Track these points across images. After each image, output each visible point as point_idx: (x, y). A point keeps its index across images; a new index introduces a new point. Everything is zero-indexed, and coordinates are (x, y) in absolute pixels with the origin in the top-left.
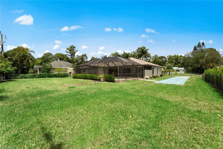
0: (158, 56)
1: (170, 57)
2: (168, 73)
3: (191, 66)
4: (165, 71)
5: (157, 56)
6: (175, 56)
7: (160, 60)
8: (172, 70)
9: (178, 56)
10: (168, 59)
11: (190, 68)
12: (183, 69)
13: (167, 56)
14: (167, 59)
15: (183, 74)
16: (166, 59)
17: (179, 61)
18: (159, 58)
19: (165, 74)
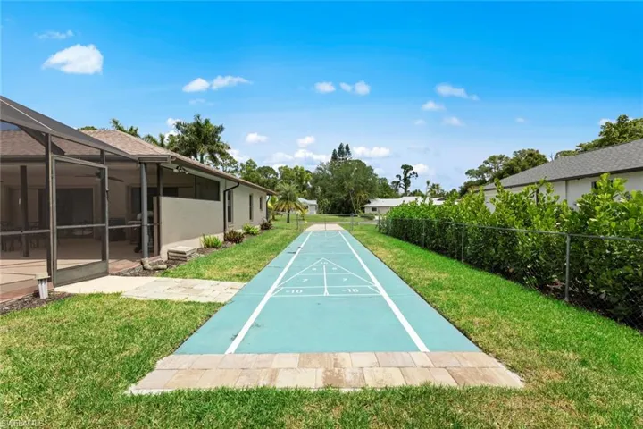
0: (255, 166)
1: (285, 172)
2: (285, 215)
3: (330, 196)
4: (277, 209)
5: (254, 163)
6: (295, 169)
7: (263, 179)
8: (296, 206)
9: (302, 169)
10: (282, 177)
11: (327, 201)
12: (314, 202)
13: (279, 169)
14: (279, 176)
15: (315, 217)
16: (277, 175)
17: (304, 183)
18: (260, 170)
19: (276, 217)
